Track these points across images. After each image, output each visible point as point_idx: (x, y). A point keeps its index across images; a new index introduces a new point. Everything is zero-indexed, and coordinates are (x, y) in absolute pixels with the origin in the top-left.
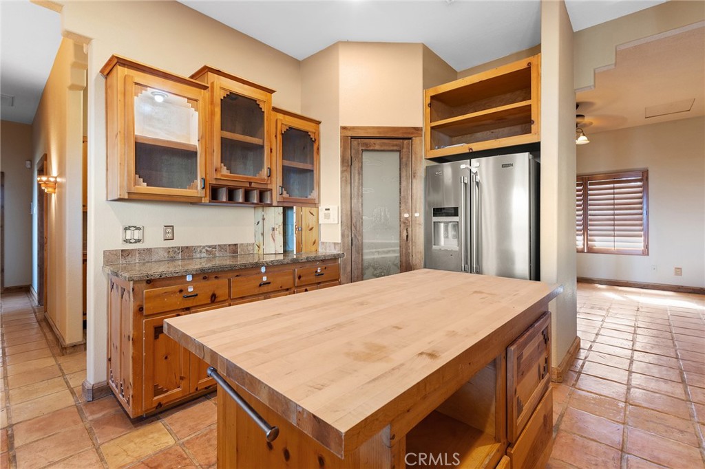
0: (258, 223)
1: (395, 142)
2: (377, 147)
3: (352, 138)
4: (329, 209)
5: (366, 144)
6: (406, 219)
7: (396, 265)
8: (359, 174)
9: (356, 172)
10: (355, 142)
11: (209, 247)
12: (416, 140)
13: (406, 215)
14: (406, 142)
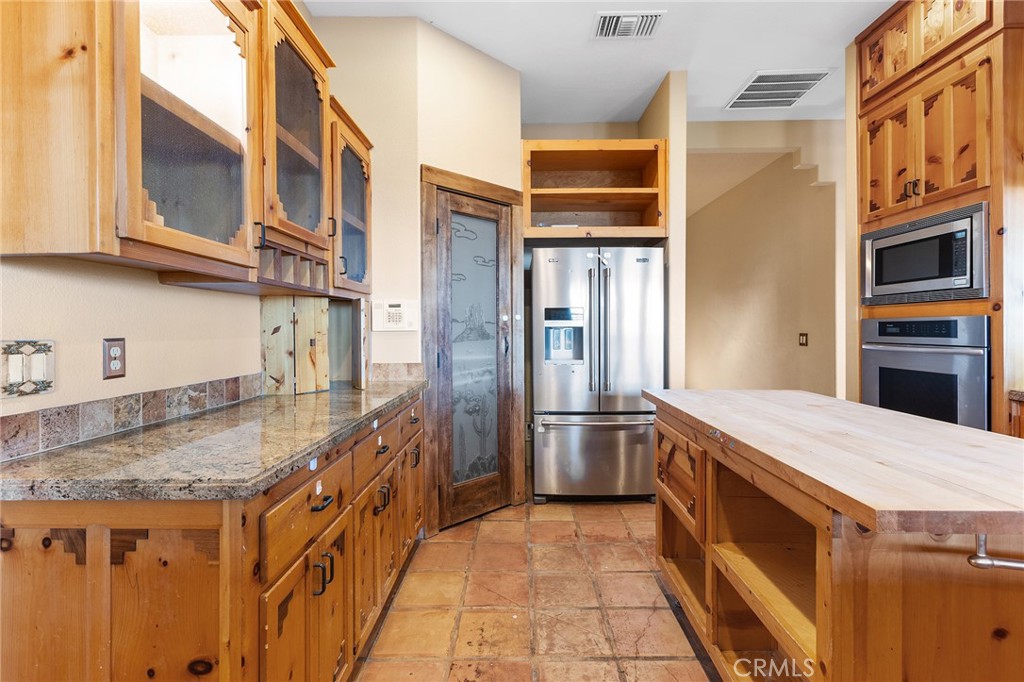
0: (276, 330)
1: (493, 207)
2: (470, 210)
3: (439, 188)
4: (399, 306)
5: (457, 203)
6: (505, 323)
7: (491, 392)
8: (448, 249)
9: (444, 245)
10: (443, 196)
11: (195, 388)
12: (516, 209)
13: (505, 318)
14: (504, 209)
